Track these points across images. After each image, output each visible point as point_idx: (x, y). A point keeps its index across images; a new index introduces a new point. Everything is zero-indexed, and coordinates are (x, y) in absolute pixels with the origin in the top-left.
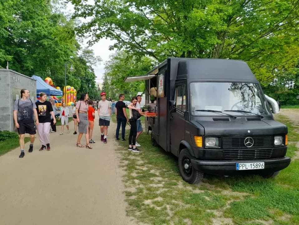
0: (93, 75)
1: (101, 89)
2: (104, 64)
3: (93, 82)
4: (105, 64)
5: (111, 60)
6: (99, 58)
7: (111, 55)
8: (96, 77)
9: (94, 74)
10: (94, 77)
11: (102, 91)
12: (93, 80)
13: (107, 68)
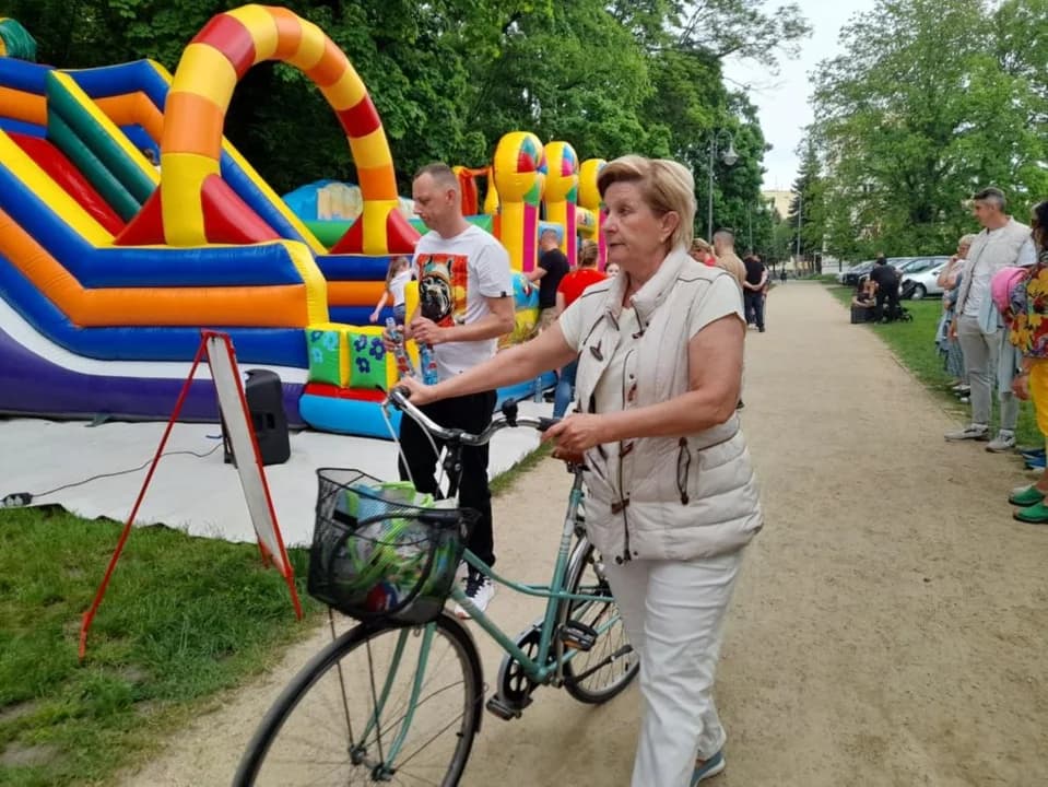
0: (751, 135)
1: (785, 215)
2: (812, 80)
3: (753, 172)
4: (817, 76)
5: (847, 53)
6: (791, 18)
7: (851, 24)
8: (769, 147)
9: (757, 132)
10: (754, 144)
11: (789, 219)
12: (749, 162)
13: (823, 95)
